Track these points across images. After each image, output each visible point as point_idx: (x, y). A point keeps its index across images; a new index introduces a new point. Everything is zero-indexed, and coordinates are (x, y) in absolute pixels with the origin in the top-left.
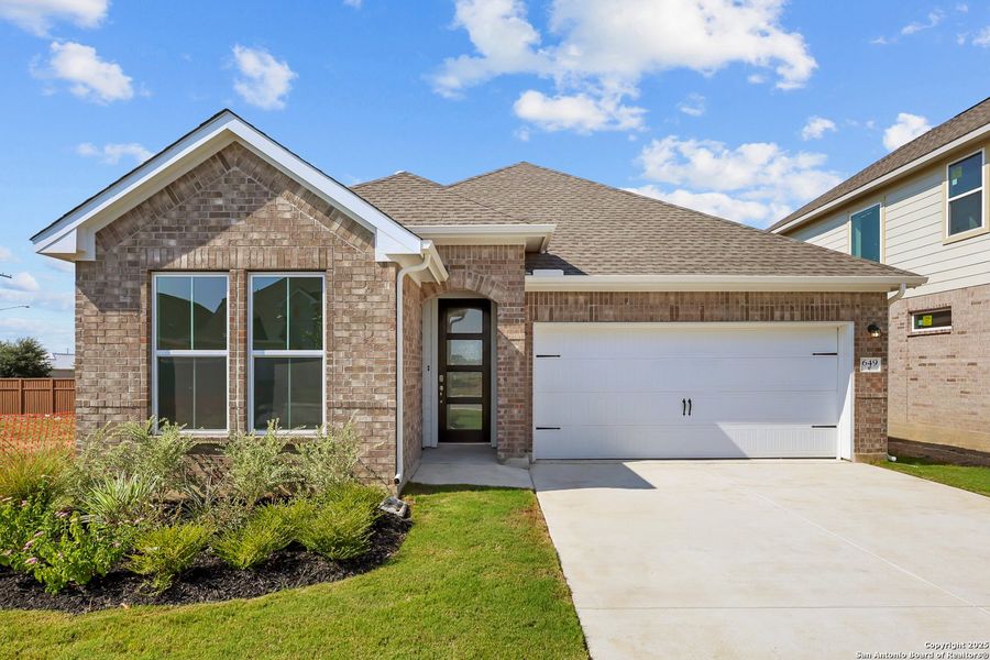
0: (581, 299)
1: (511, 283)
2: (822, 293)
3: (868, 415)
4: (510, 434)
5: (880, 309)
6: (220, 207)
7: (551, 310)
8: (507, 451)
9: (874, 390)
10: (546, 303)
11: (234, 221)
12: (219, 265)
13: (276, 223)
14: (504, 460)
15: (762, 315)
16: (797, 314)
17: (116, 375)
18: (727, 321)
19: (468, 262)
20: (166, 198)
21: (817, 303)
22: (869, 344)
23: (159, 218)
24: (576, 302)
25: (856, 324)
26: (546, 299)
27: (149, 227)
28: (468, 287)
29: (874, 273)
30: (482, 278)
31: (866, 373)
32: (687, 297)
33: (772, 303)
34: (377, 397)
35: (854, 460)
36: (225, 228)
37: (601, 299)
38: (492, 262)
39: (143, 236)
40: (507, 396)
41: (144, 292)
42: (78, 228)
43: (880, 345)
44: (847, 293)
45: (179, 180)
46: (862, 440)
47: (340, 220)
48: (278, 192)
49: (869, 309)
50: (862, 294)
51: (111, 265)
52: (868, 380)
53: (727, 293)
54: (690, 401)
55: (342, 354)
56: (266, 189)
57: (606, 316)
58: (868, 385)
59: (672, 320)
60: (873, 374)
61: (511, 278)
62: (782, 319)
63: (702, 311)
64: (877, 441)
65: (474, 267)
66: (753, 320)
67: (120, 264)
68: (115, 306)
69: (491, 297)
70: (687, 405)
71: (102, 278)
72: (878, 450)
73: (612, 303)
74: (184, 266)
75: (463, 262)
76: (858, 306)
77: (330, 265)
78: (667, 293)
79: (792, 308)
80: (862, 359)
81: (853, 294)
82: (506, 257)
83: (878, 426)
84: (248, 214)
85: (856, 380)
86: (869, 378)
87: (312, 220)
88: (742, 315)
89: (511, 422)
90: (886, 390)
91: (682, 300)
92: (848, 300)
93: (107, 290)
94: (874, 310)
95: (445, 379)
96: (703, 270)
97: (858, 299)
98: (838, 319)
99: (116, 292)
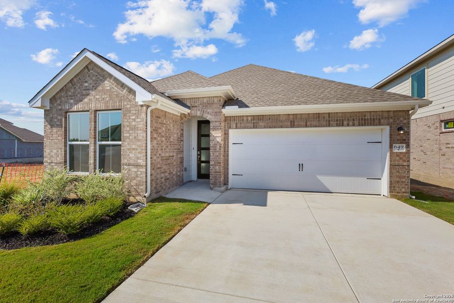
0: (250, 118)
1: (216, 112)
2: (370, 112)
3: (397, 174)
4: (215, 177)
5: (405, 119)
6: (86, 87)
7: (236, 124)
8: (214, 184)
9: (401, 161)
10: (234, 121)
11: (91, 92)
12: (86, 109)
13: (104, 91)
14: (212, 188)
15: (337, 124)
16: (356, 122)
17: (55, 151)
18: (319, 127)
19: (199, 104)
20: (70, 84)
21: (368, 117)
22: (398, 137)
23: (68, 92)
24: (247, 120)
25: (390, 127)
26: (234, 119)
27: (65, 96)
28: (198, 115)
29: (400, 100)
30: (204, 111)
31: (397, 152)
32: (299, 116)
33: (342, 117)
34: (139, 161)
35: (389, 197)
36: (88, 95)
37: (258, 118)
38: (208, 104)
39: (63, 99)
40: (213, 161)
41: (63, 120)
42: (42, 97)
43: (405, 138)
44: (385, 111)
45: (74, 77)
46: (394, 187)
47: (126, 89)
48: (105, 79)
49: (398, 119)
50: (394, 111)
51: (54, 110)
52: (397, 156)
53: (319, 114)
54: (302, 165)
55: (126, 143)
56: (101, 78)
57: (261, 126)
58: (398, 158)
59: (292, 127)
60: (400, 153)
61: (216, 111)
62: (348, 125)
63: (306, 122)
64: (403, 188)
65: (201, 106)
66: (332, 126)
67: (57, 110)
68: (55, 126)
69: (208, 119)
70: (301, 166)
71: (51, 115)
72: (404, 192)
73: (263, 120)
74: (75, 110)
75: (196, 105)
76: (391, 118)
77: (123, 107)
78: (289, 115)
79: (354, 120)
80: (394, 145)
81: (388, 111)
82: (214, 101)
83: (404, 180)
84: (95, 89)
85: (390, 156)
86: (398, 155)
87: (116, 89)
88: (327, 124)
89: (215, 172)
90: (409, 161)
91: (296, 117)
92: (386, 115)
93: (53, 120)
94: (401, 119)
95: (200, 153)
96: (306, 103)
97: (391, 114)
98: (380, 124)
99: (56, 120)
